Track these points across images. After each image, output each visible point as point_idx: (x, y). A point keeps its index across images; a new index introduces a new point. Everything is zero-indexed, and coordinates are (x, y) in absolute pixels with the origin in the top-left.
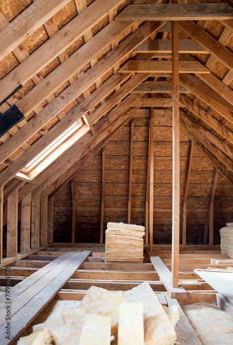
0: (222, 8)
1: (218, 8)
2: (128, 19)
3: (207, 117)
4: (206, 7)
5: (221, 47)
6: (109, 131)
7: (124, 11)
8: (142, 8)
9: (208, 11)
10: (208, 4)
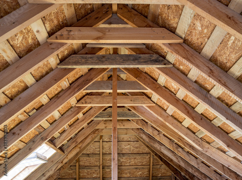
0: (154, 58)
1: (150, 58)
2: (70, 67)
3: (160, 136)
4: (140, 57)
5: (160, 86)
6: (80, 148)
7: (67, 60)
8: (83, 58)
9: (142, 61)
10: (141, 55)
